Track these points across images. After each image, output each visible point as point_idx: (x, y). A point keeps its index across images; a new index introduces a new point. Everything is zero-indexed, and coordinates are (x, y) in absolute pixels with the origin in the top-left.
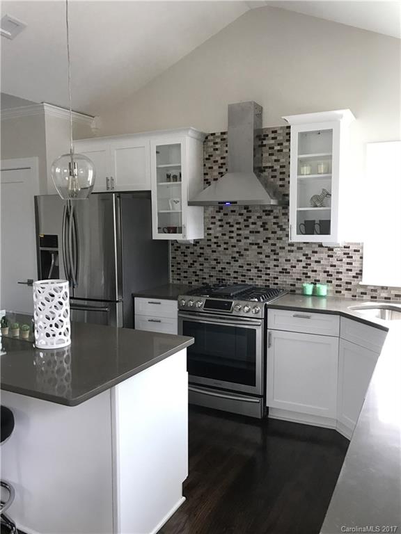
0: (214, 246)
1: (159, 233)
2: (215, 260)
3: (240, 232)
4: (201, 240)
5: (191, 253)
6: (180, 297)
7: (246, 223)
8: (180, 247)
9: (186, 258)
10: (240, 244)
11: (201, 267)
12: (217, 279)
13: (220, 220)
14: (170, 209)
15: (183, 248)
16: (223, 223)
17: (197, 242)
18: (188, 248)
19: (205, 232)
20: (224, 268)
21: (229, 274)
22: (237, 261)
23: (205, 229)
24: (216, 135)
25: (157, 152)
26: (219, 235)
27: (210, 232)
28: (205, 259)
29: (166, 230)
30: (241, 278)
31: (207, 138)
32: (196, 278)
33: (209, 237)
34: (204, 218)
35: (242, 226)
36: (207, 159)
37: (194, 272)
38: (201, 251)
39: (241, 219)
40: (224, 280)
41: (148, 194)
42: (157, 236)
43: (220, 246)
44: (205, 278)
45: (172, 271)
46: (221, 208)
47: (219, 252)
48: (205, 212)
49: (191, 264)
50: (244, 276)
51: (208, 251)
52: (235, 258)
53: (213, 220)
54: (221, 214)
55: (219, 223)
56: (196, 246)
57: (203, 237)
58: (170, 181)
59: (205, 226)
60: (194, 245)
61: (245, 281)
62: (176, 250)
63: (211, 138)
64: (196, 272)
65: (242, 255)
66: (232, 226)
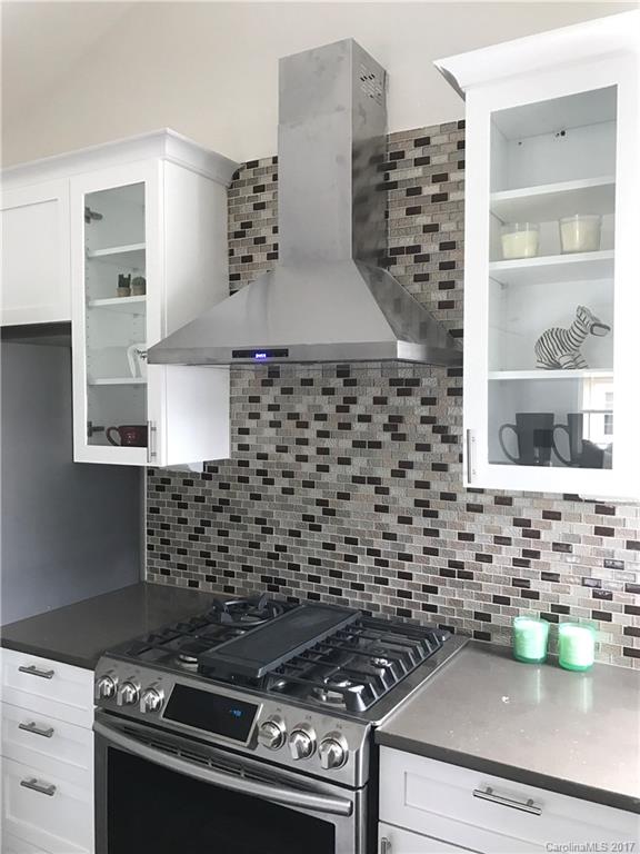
0: (255, 481)
1: (89, 443)
2: (258, 521)
3: (327, 443)
4: (221, 462)
5: (198, 499)
7: (343, 417)
8: (168, 481)
9: (184, 514)
10: (325, 477)
11: (221, 541)
12: (264, 579)
13: (272, 408)
15: (176, 483)
16: (280, 416)
17: (211, 469)
18: (188, 483)
19: (232, 439)
20: (283, 549)
21: (297, 568)
22: (318, 528)
23: (232, 431)
24: (261, 165)
25: (90, 216)
26: (270, 449)
27: (247, 440)
28: (233, 518)
29: (116, 436)
30: (328, 582)
31: (236, 176)
32: (210, 571)
33: (244, 456)
34: (232, 400)
35: (331, 426)
36: (238, 235)
37: (203, 554)
38: (223, 494)
39: (328, 406)
40: (283, 582)
42: (87, 452)
43: (271, 482)
44: (231, 574)
45: (150, 547)
46: (274, 373)
47: (270, 498)
48: (232, 384)
49: (197, 530)
50: (338, 575)
51: (240, 495)
52: (311, 518)
53: (254, 408)
54: (275, 391)
55: (268, 416)
56: (209, 478)
57: (226, 455)
58: (129, 295)
59: (232, 423)
60: (206, 477)
61: (339, 592)
62: (158, 488)
63: (247, 175)
64: (208, 555)
65: (332, 512)
66: (305, 425)
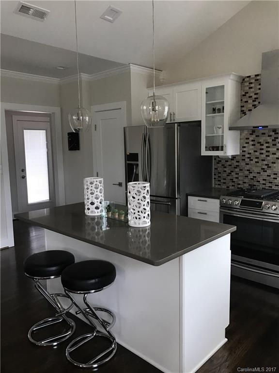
0: (247, 160)
1: (206, 150)
2: (248, 170)
3: (269, 149)
4: (237, 155)
5: (229, 165)
6: (222, 197)
7: (274, 143)
8: (221, 161)
9: (225, 169)
10: (268, 158)
11: (237, 176)
12: (249, 185)
13: (252, 141)
14: (214, 134)
15: (223, 162)
16: (255, 143)
17: (234, 157)
18: (227, 161)
19: (240, 149)
20: (255, 177)
21: (259, 182)
22: (266, 171)
23: (240, 147)
24: (252, 77)
25: (206, 93)
26: (252, 151)
27: (245, 149)
28: (240, 170)
29: (211, 149)
30: (268, 185)
31: (244, 80)
32: (233, 184)
33: (244, 153)
34: (240, 139)
35: (270, 145)
36: (243, 95)
37: (231, 179)
38: (237, 164)
39: (269, 140)
40: (255, 185)
41: (199, 123)
42: (204, 153)
43: (252, 160)
44: (240, 184)
45: (215, 178)
46: (254, 132)
47: (251, 164)
48: (240, 135)
49: (229, 173)
50: (272, 183)
51: (243, 164)
52: (264, 169)
53: (247, 141)
54: (254, 136)
55: (252, 143)
56: (233, 160)
57: (239, 154)
58: (215, 113)
59: (240, 145)
60: (232, 159)
61: (272, 187)
62: (217, 163)
63: (247, 79)
64: (233, 180)
65: (270, 167)
66: (263, 145)
